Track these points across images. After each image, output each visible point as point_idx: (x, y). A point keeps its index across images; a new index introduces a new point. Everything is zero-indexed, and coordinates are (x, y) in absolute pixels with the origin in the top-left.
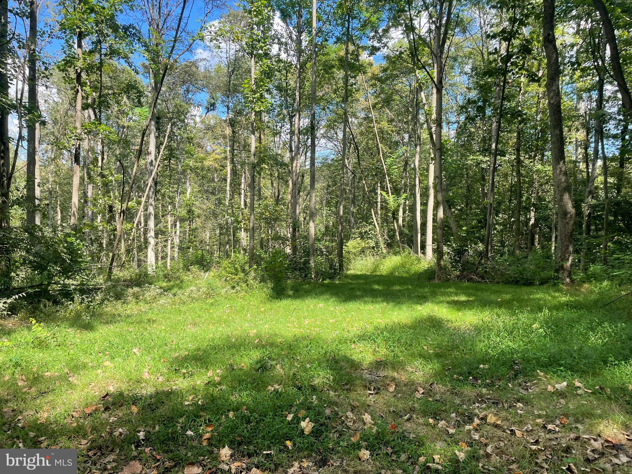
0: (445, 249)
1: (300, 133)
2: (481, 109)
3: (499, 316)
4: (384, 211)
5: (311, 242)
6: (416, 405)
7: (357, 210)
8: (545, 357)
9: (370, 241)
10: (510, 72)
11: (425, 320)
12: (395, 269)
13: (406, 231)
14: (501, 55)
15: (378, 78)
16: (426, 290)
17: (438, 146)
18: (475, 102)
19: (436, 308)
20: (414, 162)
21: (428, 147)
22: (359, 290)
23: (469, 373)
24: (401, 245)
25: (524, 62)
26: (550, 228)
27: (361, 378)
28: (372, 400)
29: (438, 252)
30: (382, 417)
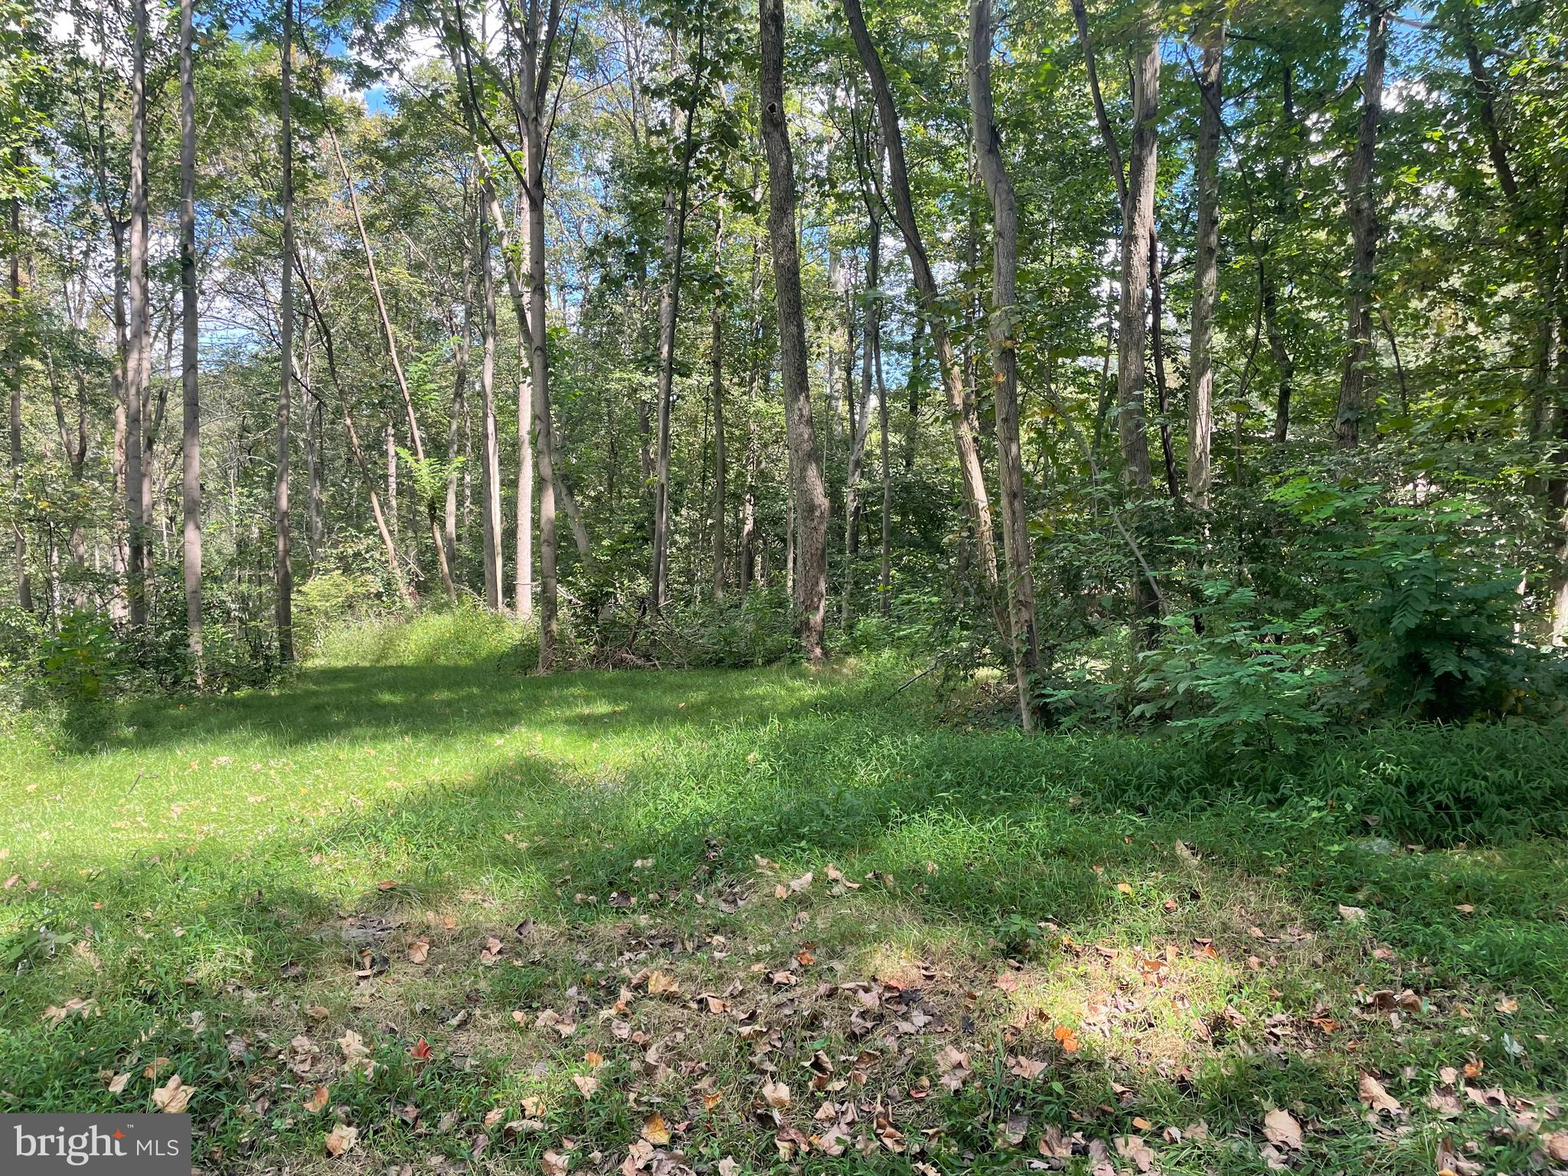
0: (562, 592)
1: (148, 273)
2: (635, 262)
3: (679, 742)
4: (406, 501)
5: (191, 584)
6: (483, 985)
7: (333, 497)
8: (772, 825)
9: (369, 577)
10: (693, 181)
11: (510, 769)
12: (439, 646)
13: (465, 550)
14: (676, 139)
15: (377, 151)
16: (517, 695)
17: (537, 342)
18: (619, 243)
19: (539, 738)
20: (480, 376)
21: (515, 341)
22: (338, 708)
23: (611, 884)
24: (452, 585)
25: (724, 163)
26: (784, 541)
27: (337, 941)
28: (367, 993)
29: (546, 602)
30: (392, 1030)
